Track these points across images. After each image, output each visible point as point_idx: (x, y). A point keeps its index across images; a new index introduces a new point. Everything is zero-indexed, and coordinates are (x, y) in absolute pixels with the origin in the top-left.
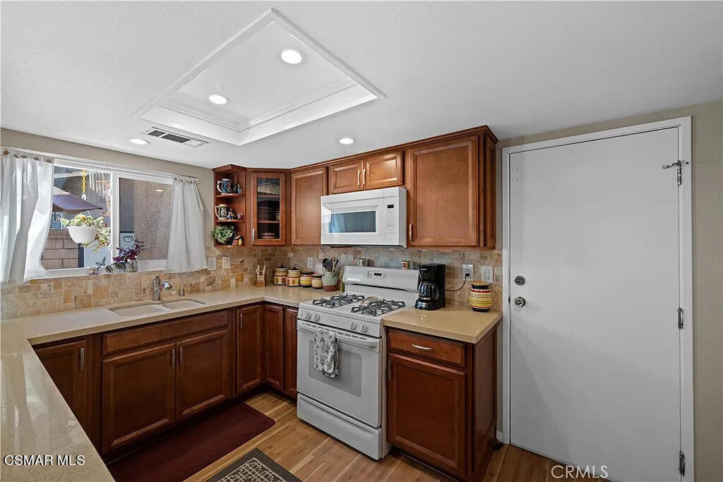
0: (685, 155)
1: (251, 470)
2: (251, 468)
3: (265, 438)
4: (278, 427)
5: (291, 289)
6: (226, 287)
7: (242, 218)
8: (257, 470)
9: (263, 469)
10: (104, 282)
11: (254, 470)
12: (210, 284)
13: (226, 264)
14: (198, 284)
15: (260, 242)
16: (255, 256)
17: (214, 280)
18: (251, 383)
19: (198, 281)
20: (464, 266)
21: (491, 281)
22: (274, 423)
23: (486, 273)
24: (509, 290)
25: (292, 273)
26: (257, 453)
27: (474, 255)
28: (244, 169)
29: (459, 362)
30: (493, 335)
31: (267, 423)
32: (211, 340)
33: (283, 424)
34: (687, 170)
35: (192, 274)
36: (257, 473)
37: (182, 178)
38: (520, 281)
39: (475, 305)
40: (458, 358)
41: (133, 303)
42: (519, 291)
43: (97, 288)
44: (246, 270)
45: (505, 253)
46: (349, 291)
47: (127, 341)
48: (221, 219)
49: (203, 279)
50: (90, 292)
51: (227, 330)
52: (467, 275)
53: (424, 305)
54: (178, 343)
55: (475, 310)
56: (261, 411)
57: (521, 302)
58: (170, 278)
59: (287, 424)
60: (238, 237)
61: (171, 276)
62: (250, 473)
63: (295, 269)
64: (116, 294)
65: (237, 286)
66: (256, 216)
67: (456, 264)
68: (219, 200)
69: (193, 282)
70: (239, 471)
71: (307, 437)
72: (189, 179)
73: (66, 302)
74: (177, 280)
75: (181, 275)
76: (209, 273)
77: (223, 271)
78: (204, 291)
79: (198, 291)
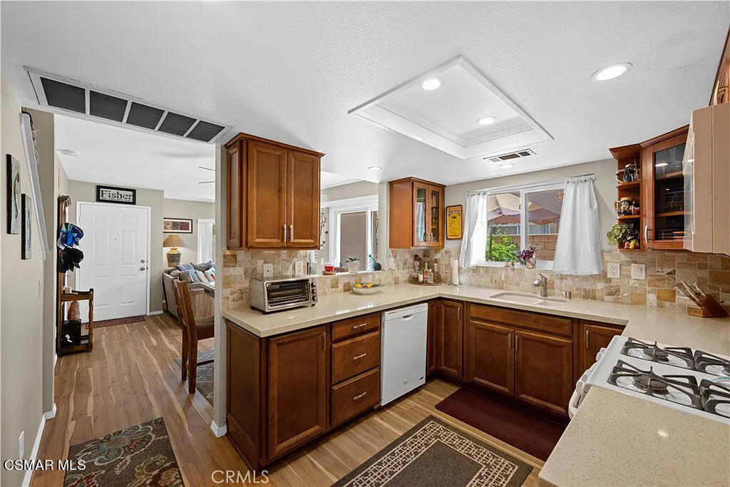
1: (501, 466)
2: (504, 466)
6: (638, 302)
7: (640, 212)
8: (503, 471)
10: (511, 273)
11: (502, 469)
12: (611, 294)
13: (637, 273)
14: (594, 290)
15: (658, 245)
17: (618, 291)
19: (593, 287)
26: (526, 468)
28: (637, 146)
32: (549, 344)
35: (586, 278)
36: (500, 472)
37: (575, 179)
41: (530, 293)
43: (506, 277)
47: (481, 313)
49: (600, 286)
50: (503, 279)
51: (570, 342)
54: (518, 331)
58: (562, 279)
60: (629, 238)
61: (562, 277)
64: (518, 284)
65: (661, 306)
66: (651, 208)
68: (622, 193)
69: (588, 287)
70: (497, 458)
72: (583, 178)
73: (491, 282)
74: (569, 282)
75: (573, 277)
76: (609, 280)
77: (632, 282)
78: (603, 300)
79: (594, 298)
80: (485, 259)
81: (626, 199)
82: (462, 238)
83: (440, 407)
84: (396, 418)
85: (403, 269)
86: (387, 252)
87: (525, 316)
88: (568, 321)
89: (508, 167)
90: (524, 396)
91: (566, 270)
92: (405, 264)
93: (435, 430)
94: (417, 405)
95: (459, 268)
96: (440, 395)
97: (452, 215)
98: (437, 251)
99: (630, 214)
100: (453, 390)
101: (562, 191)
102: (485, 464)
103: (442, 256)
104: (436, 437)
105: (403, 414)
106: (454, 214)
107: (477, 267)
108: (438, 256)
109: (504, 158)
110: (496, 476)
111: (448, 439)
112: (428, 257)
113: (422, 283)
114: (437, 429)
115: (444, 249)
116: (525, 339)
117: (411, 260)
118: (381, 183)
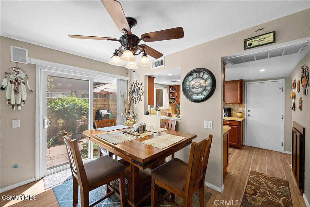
0: (283, 86)
7: (176, 97)
20: (235, 108)
21: (242, 111)
23: (241, 109)
24: (246, 113)
27: (238, 105)
29: (238, 125)
30: (244, 120)
34: (284, 89)
37: (164, 88)
38: (249, 111)
39: (239, 116)
40: (237, 124)
42: (248, 113)
45: (245, 105)
48: (171, 97)
52: (236, 110)
53: (226, 116)
55: (238, 117)
57: (249, 115)
60: (176, 101)
67: (233, 108)
68: (170, 93)
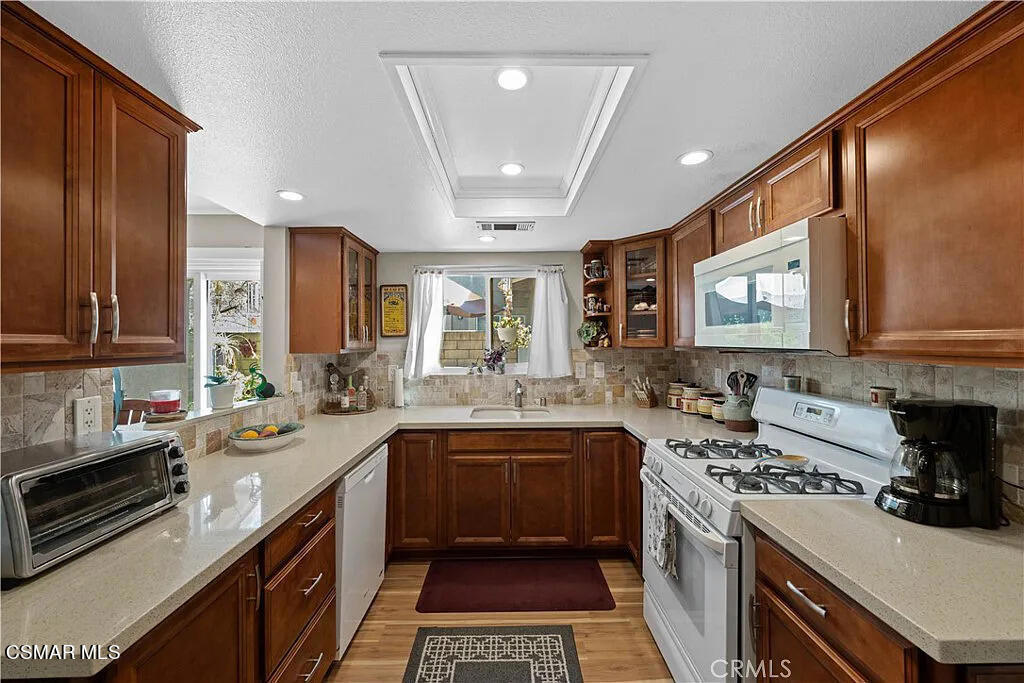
1: (546, 647)
2: (549, 645)
3: (589, 620)
4: (615, 616)
5: (685, 417)
6: (599, 401)
7: (610, 310)
8: (552, 652)
9: (559, 656)
10: (477, 383)
11: (549, 650)
12: (578, 396)
13: (599, 372)
14: (564, 394)
15: (631, 342)
16: (641, 362)
17: (584, 391)
18: (605, 538)
19: (564, 390)
22: (612, 606)
25: (689, 392)
26: (567, 631)
28: (610, 243)
31: (605, 603)
32: (550, 464)
33: (623, 616)
35: (557, 381)
36: (550, 656)
37: (546, 268)
43: (472, 388)
44: (628, 381)
46: (765, 436)
47: (466, 442)
48: (591, 313)
49: (570, 388)
50: (467, 391)
51: (570, 456)
54: (513, 457)
56: (608, 582)
58: (534, 384)
59: (628, 620)
60: (603, 336)
61: (534, 382)
62: (544, 650)
63: (693, 385)
64: (485, 395)
65: (615, 402)
66: (625, 307)
68: (588, 289)
69: (559, 391)
70: (535, 639)
71: (641, 655)
72: (553, 268)
73: (450, 397)
74: (541, 387)
75: (545, 381)
76: (576, 381)
77: (595, 380)
78: (572, 403)
79: (564, 403)
80: (438, 366)
81: (593, 295)
82: (407, 335)
83: (424, 606)
84: (368, 668)
85: (311, 389)
86: (288, 360)
87: (524, 435)
88: (569, 433)
89: (488, 241)
90: (522, 539)
91: (540, 372)
92: (313, 381)
93: (441, 648)
94: (387, 622)
95: (405, 381)
96: (411, 587)
97: (391, 299)
98: (363, 354)
99: (603, 311)
100: (424, 569)
101: (534, 279)
102: (530, 657)
103: (373, 362)
104: (451, 659)
105: (375, 653)
106: (393, 298)
107: (431, 377)
108: (366, 364)
109: (498, 227)
110: (551, 664)
111: (468, 651)
112: (346, 365)
113: (347, 412)
114: (444, 645)
115: (376, 353)
116: (523, 465)
117: (321, 373)
118: (270, 227)
